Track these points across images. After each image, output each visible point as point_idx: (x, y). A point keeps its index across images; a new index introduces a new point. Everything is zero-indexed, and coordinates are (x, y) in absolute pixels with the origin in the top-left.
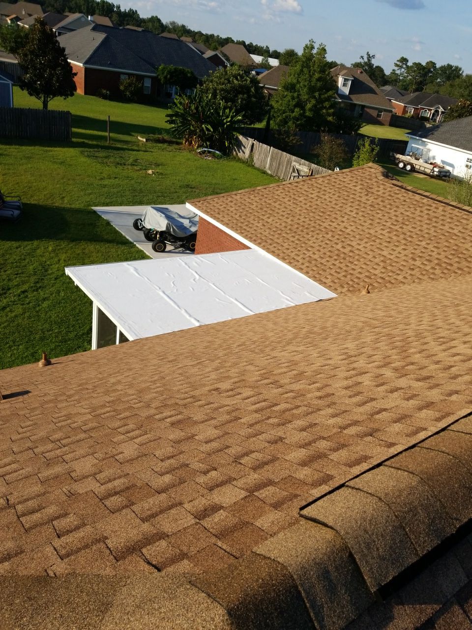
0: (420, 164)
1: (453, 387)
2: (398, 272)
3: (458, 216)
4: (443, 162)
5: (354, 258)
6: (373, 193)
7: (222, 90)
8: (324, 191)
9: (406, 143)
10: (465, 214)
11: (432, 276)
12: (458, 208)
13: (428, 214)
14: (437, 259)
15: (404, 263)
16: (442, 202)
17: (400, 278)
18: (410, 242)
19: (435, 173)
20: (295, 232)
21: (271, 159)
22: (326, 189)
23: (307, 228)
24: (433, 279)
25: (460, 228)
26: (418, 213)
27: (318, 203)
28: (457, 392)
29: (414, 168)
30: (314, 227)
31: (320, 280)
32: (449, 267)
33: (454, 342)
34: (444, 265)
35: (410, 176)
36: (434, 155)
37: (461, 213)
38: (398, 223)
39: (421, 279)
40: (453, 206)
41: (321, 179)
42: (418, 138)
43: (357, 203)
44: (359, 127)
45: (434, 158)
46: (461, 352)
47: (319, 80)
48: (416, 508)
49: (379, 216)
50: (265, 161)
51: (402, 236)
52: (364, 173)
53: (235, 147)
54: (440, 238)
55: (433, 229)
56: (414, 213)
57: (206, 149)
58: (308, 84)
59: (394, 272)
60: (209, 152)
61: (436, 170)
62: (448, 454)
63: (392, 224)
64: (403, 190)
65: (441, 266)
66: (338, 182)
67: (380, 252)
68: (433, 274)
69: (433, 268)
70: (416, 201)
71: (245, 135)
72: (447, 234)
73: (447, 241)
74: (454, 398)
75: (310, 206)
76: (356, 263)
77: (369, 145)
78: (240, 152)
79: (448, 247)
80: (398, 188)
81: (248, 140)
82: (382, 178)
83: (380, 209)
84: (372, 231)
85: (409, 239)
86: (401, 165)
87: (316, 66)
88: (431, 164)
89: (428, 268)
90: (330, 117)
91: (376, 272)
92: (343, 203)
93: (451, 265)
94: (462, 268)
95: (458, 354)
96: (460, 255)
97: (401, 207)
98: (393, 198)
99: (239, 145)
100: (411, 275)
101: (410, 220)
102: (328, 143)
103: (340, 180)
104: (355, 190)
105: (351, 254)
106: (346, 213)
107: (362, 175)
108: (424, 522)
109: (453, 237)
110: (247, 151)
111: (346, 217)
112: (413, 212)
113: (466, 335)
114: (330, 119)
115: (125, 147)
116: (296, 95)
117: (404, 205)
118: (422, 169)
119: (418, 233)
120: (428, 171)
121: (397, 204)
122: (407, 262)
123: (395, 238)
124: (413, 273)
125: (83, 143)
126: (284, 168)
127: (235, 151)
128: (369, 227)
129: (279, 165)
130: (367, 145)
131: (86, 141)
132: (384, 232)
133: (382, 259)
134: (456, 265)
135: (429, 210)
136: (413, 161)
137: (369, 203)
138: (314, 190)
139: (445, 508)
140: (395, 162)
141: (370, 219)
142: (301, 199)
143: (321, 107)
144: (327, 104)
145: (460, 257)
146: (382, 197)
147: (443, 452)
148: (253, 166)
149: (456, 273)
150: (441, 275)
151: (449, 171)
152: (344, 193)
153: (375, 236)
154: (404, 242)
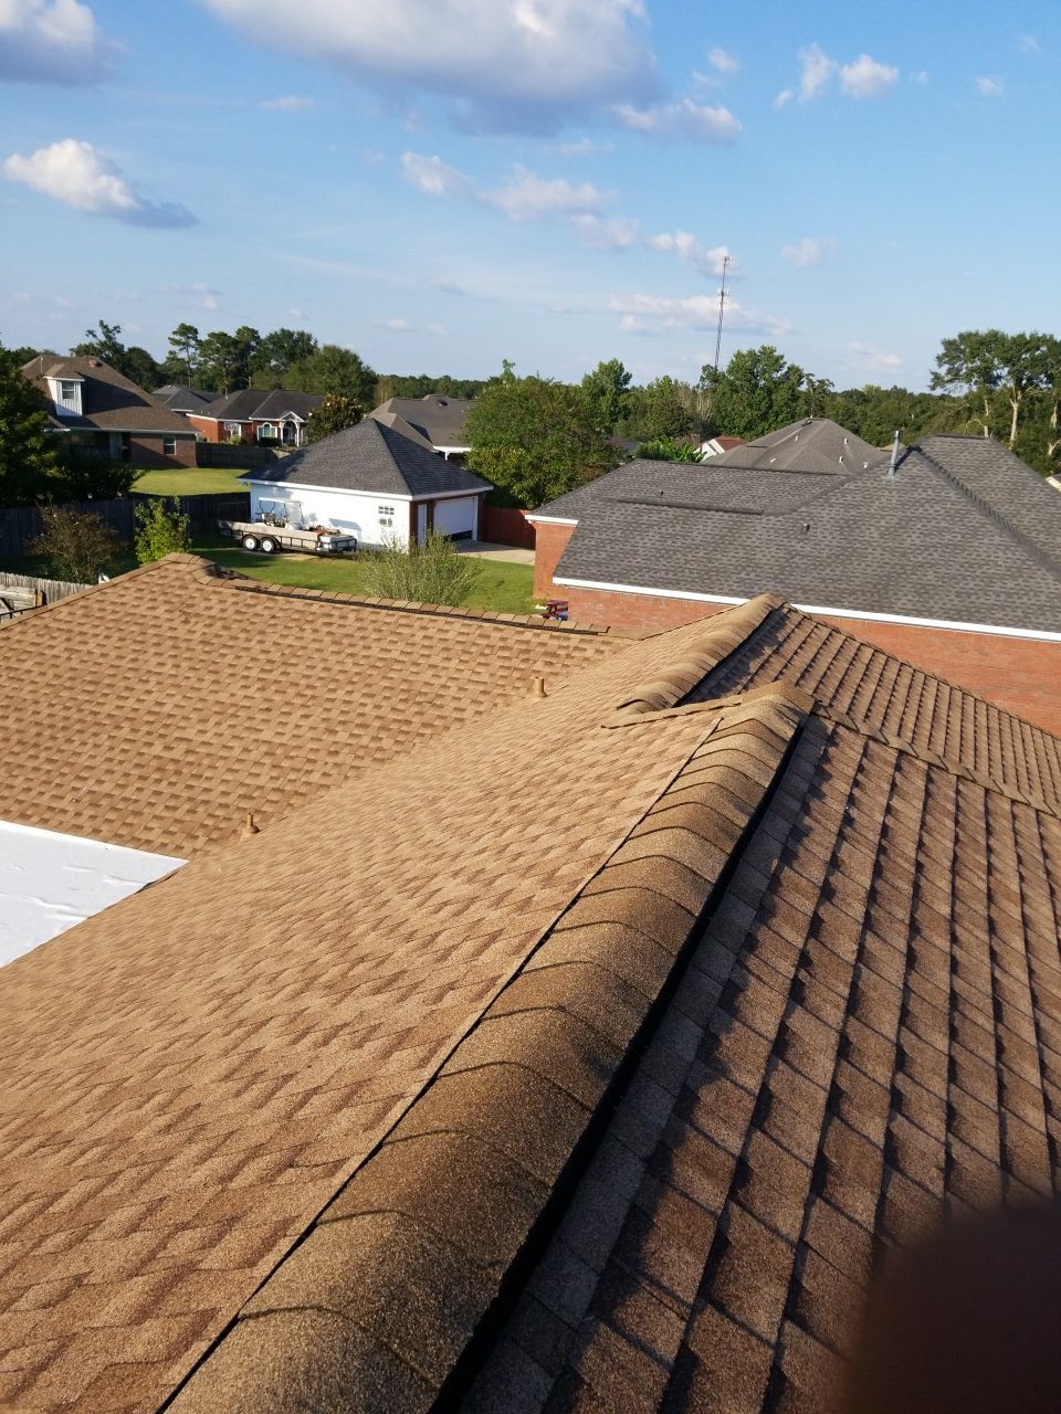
0: (287, 535)
1: (444, 980)
2: (308, 767)
3: (389, 624)
4: (335, 522)
5: (199, 765)
6: (198, 615)
8: (81, 633)
9: (246, 497)
10: (402, 616)
11: (378, 755)
12: (385, 608)
13: (329, 633)
14: (378, 717)
15: (315, 745)
16: (351, 604)
17: (315, 778)
18: (313, 697)
19: (326, 546)
20: (36, 745)
22: (84, 629)
23: (64, 728)
24: (382, 761)
25: (401, 646)
26: (308, 634)
27: (74, 664)
28: (451, 986)
29: (280, 544)
30: (81, 721)
31: (134, 839)
32: (404, 728)
33: (436, 880)
34: (394, 726)
35: (275, 563)
36: (312, 512)
37: (393, 615)
38: (275, 666)
39: (359, 768)
40: (374, 606)
41: (66, 610)
42: (266, 483)
43: (170, 643)
44: (130, 480)
45: (313, 517)
46: (452, 896)
48: (402, 1286)
49: (229, 659)
51: (292, 691)
52: (166, 577)
54: (370, 675)
55: (350, 661)
56: (301, 638)
59: (299, 770)
61: (326, 539)
62: (447, 1132)
63: (263, 670)
64: (262, 595)
65: (390, 730)
66: (110, 608)
67: (254, 736)
68: (379, 749)
69: (376, 739)
70: (297, 611)
72: (379, 664)
73: (384, 677)
74: (448, 1000)
75: (57, 676)
76: (208, 774)
77: (164, 514)
79: (391, 688)
80: (249, 594)
82: (209, 579)
83: (224, 646)
84: (222, 697)
85: (309, 692)
86: (250, 544)
88: (311, 529)
89: (365, 741)
91: (260, 781)
92: (134, 651)
93: (408, 722)
94: (431, 722)
95: (445, 904)
96: (418, 699)
97: (270, 630)
98: (247, 616)
100: (336, 765)
101: (299, 654)
102: (61, 526)
103: (113, 603)
104: (156, 618)
105: (191, 758)
106: (149, 672)
107: (161, 582)
108: (427, 1309)
109: (394, 667)
111: (154, 679)
112: (299, 635)
113: (456, 857)
114: (53, 472)
117: (275, 625)
118: (297, 543)
119: (324, 675)
120: (311, 546)
121: (261, 626)
122: (320, 740)
123: (277, 698)
124: (338, 759)
128: (214, 687)
130: (158, 514)
132: (250, 692)
133: (264, 748)
134: (416, 720)
135: (330, 624)
136: (272, 530)
137: (198, 637)
138: (54, 638)
139: (463, 1252)
140: (236, 541)
141: (210, 671)
142: (28, 665)
144: (33, 442)
145: (420, 703)
146: (221, 619)
147: (436, 1132)
149: (423, 735)
150: (396, 748)
151: (351, 538)
152: (132, 629)
153: (233, 705)
154: (299, 701)
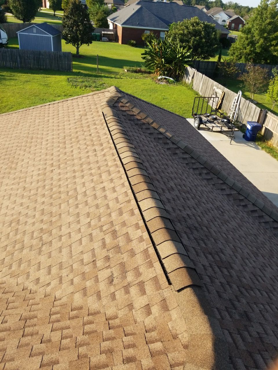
7: (181, 34)
21: (202, 84)
47: (269, 24)
50: (199, 85)
53: (185, 75)
57: (164, 77)
58: (259, 27)
60: (165, 79)
71: (192, 66)
78: (187, 79)
81: (192, 69)
87: (268, 13)
90: (276, 51)
99: (187, 73)
110: (190, 78)
115: (107, 75)
116: (249, 36)
125: (79, 73)
126: (209, 91)
127: (185, 78)
129: (206, 88)
131: (82, 71)
143: (269, 45)
148: (192, 89)
